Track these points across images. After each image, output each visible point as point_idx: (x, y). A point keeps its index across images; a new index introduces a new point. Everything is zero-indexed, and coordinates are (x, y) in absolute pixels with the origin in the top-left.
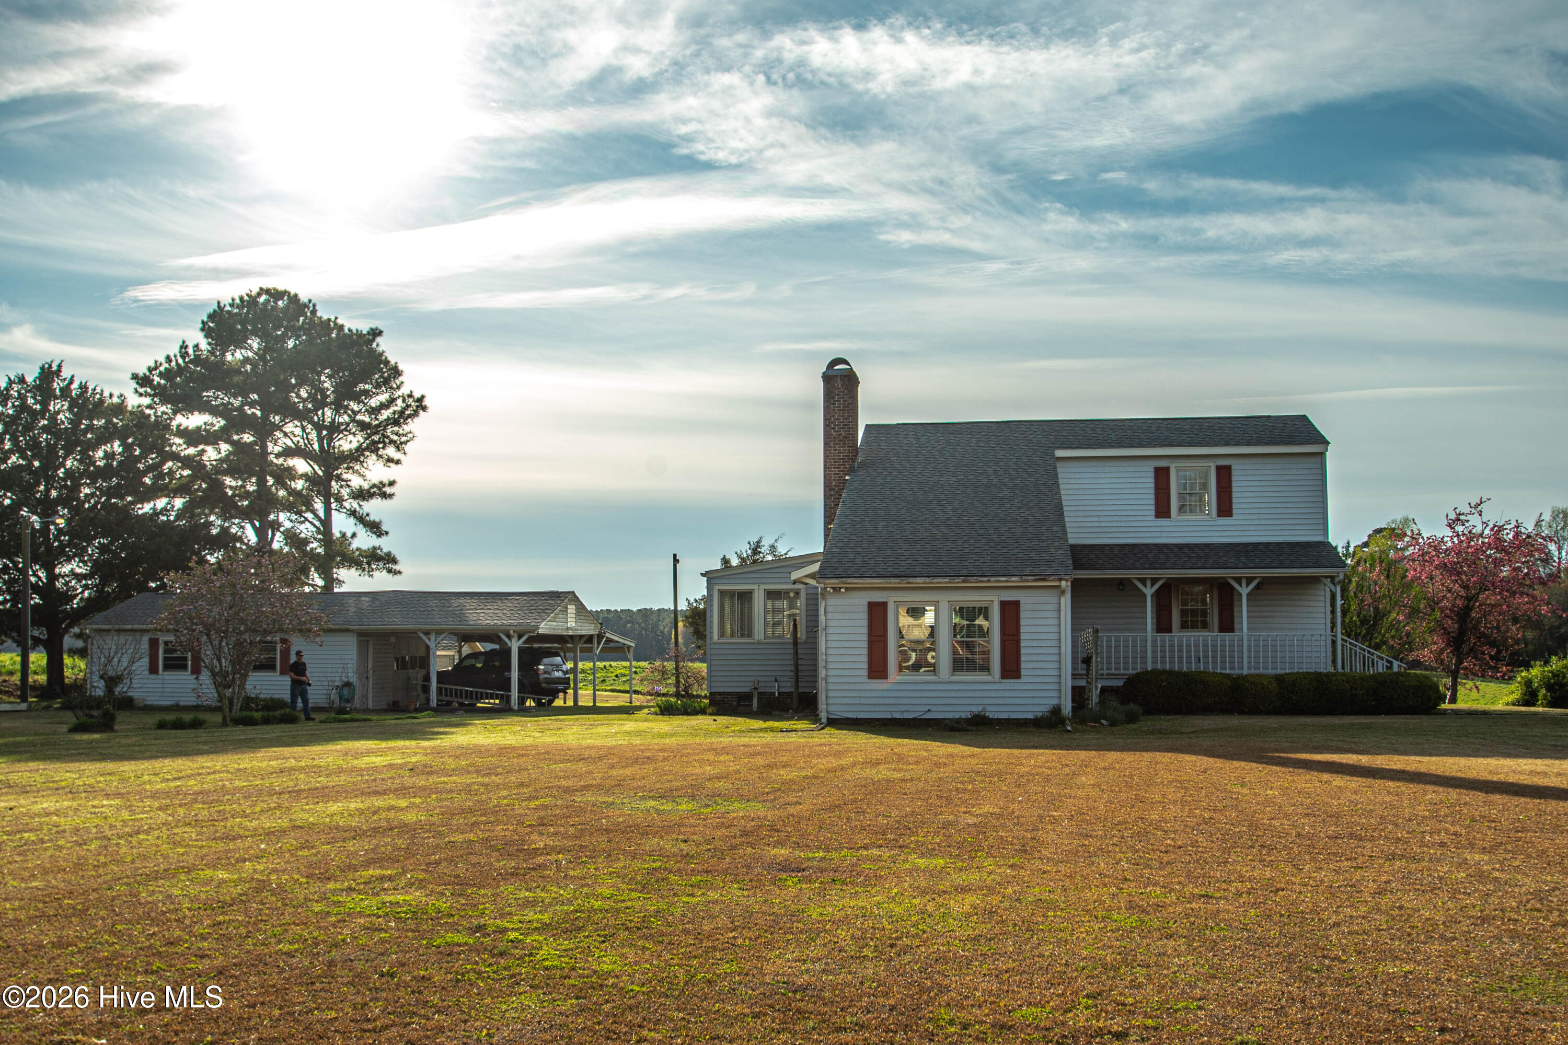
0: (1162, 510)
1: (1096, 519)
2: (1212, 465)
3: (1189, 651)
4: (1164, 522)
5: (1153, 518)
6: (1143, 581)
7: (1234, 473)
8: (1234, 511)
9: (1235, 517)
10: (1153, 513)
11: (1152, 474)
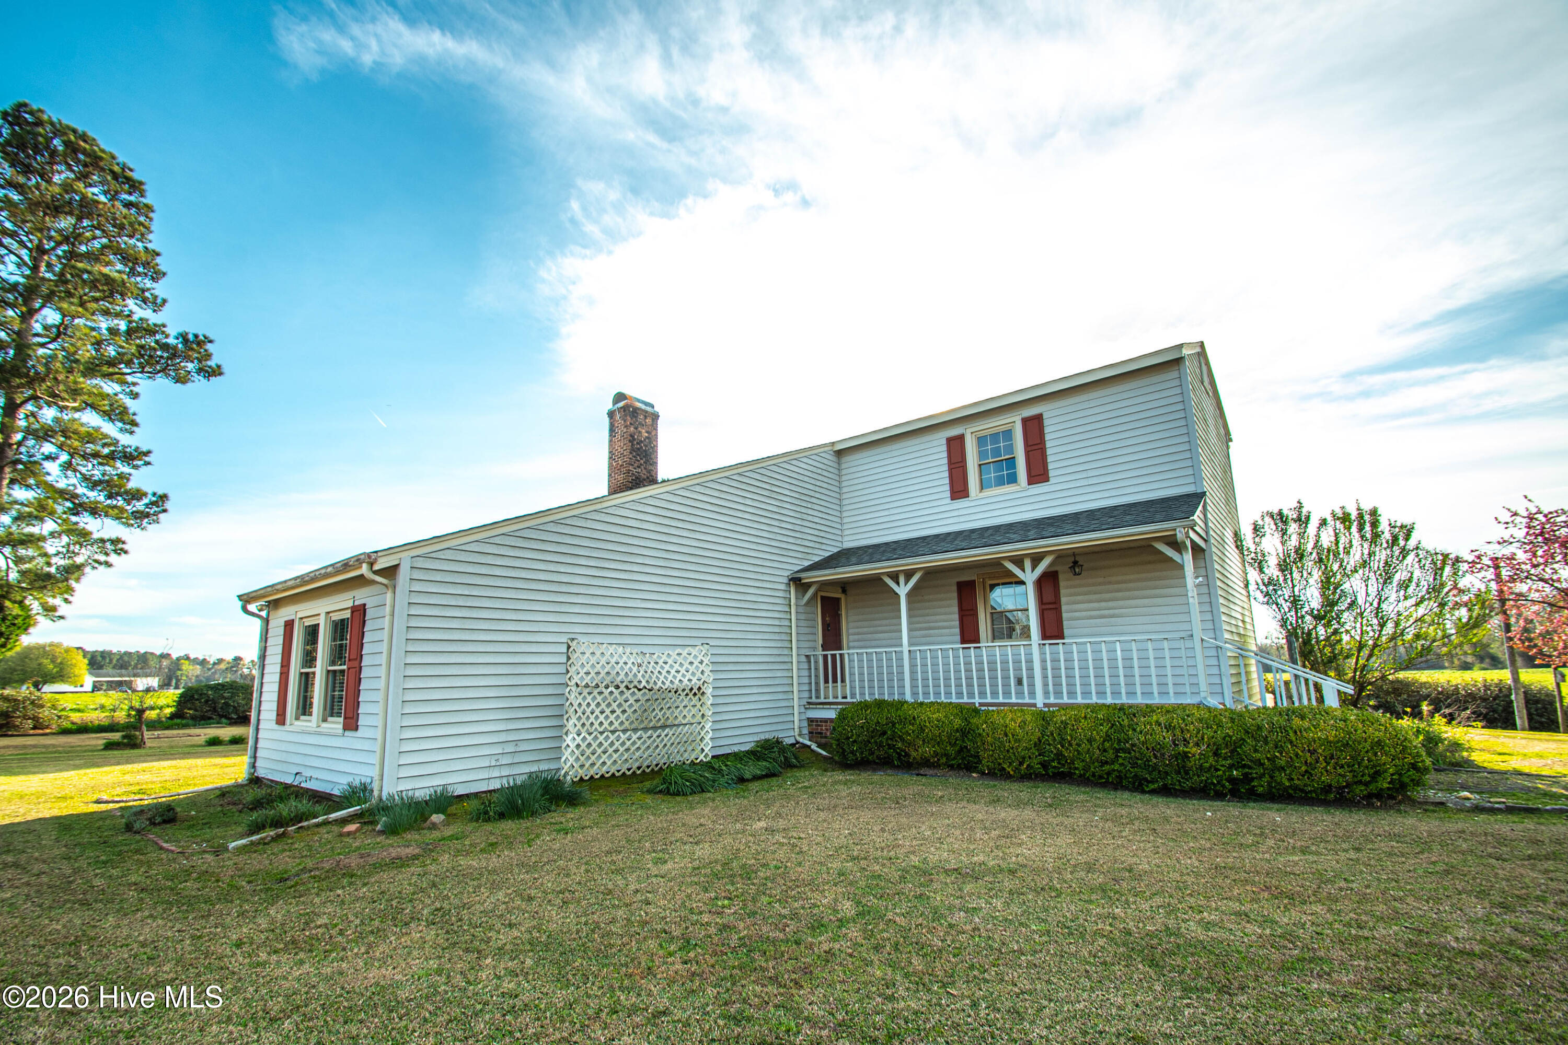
0: (959, 490)
1: (886, 513)
2: (1015, 421)
3: (1005, 670)
4: (961, 503)
5: (948, 501)
6: (895, 577)
7: (1046, 423)
8: (1051, 474)
9: (1052, 480)
10: (948, 494)
11: (945, 448)
